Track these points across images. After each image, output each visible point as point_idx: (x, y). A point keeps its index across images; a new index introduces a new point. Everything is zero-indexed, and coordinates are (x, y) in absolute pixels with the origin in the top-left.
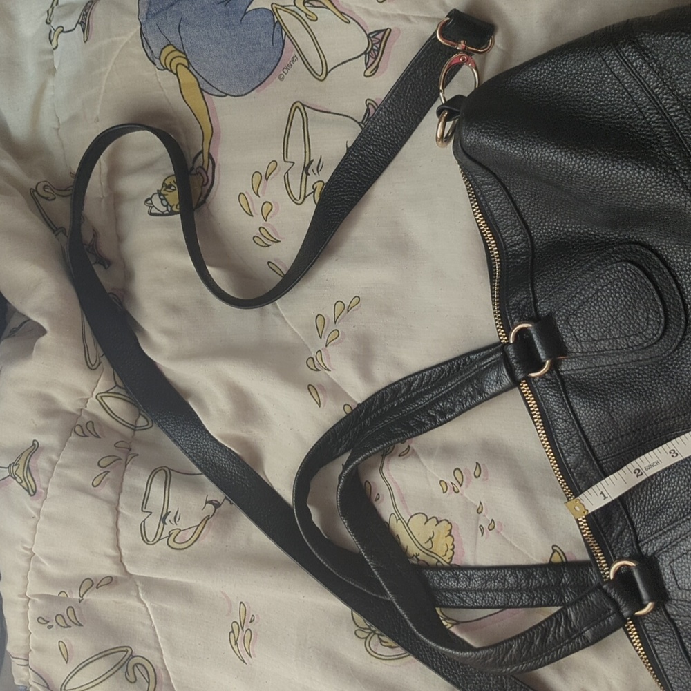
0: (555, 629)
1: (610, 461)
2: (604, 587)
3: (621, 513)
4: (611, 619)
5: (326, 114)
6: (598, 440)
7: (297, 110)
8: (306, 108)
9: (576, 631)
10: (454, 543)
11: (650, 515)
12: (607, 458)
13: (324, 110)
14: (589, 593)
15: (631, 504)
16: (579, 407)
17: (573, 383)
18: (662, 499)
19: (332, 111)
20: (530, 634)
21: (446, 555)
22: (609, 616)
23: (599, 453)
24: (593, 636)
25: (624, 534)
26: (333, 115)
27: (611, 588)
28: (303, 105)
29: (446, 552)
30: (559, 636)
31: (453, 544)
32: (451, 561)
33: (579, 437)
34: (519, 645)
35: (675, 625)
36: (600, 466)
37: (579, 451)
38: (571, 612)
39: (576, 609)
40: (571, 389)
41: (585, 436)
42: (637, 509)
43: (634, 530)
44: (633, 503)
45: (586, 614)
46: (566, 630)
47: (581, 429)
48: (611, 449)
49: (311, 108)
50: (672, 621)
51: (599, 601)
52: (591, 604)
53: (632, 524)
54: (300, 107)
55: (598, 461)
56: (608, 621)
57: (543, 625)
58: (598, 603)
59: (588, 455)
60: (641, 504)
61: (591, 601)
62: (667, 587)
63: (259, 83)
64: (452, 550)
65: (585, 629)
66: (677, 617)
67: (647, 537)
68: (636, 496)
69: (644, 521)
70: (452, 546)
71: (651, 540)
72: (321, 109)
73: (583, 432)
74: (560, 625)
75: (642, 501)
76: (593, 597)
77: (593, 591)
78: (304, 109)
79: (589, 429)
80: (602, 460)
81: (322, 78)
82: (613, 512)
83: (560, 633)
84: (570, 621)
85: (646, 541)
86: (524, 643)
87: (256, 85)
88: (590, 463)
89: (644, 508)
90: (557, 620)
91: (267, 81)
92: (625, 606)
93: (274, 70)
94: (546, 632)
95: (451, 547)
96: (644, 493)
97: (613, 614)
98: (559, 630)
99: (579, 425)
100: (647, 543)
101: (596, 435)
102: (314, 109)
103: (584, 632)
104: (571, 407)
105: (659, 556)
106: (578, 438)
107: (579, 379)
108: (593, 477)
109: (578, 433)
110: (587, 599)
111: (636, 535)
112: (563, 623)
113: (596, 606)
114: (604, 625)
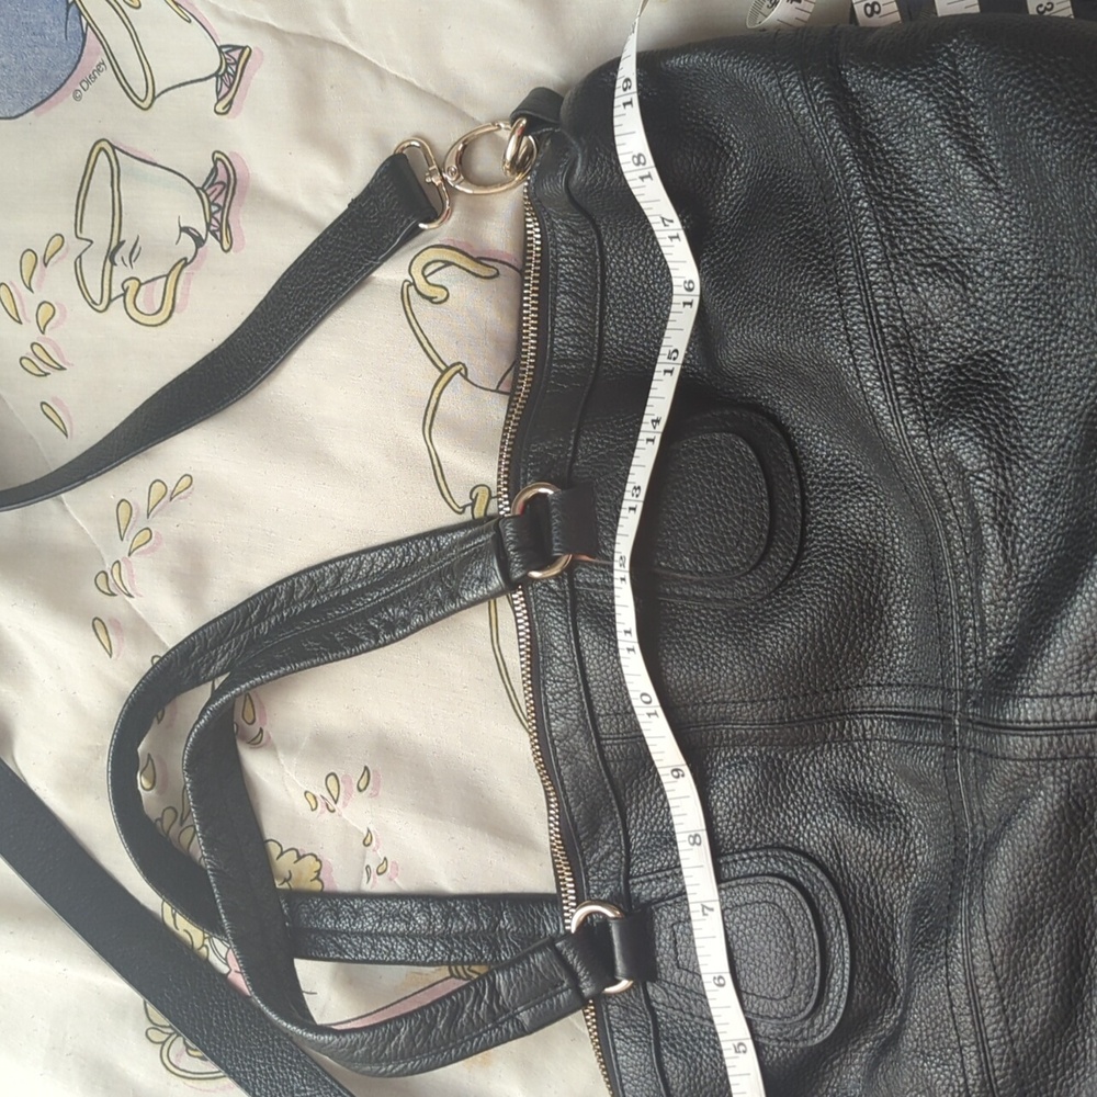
0: (473, 1005)
1: (618, 745)
2: (559, 944)
4: (564, 997)
5: (150, 166)
6: (607, 706)
7: (102, 154)
8: (117, 151)
9: (507, 1011)
12: (614, 739)
13: (147, 159)
14: (533, 952)
15: (634, 815)
16: (590, 647)
17: (591, 606)
19: (159, 163)
20: (431, 1012)
22: (561, 992)
23: (604, 728)
24: (531, 1021)
25: (612, 858)
26: (160, 169)
27: (569, 948)
28: (113, 147)
30: (478, 1016)
33: (580, 694)
34: (411, 1029)
35: (654, 1017)
36: (600, 747)
37: (574, 717)
38: (501, 979)
39: (509, 976)
40: (584, 616)
41: (588, 696)
42: (641, 825)
43: (628, 858)
44: (637, 815)
45: (523, 986)
46: (490, 1007)
47: (586, 683)
48: (624, 726)
49: (127, 154)
50: (652, 1010)
51: (547, 965)
52: (533, 970)
53: (628, 845)
54: (106, 148)
55: (599, 739)
56: (558, 1000)
57: (454, 998)
58: (545, 971)
59: (586, 726)
60: (649, 819)
61: (534, 966)
62: (658, 959)
63: (40, 100)
65: (519, 1009)
66: (661, 1007)
67: (645, 874)
68: (645, 804)
69: (647, 847)
71: (650, 881)
72: (142, 157)
73: (587, 690)
74: (481, 999)
75: (653, 815)
76: (539, 958)
77: (540, 949)
78: (114, 153)
79: (598, 687)
80: (606, 739)
81: (145, 105)
82: (604, 820)
83: (480, 1013)
84: (498, 994)
85: (642, 879)
86: (420, 1027)
87: (35, 103)
88: (586, 739)
89: (652, 827)
90: (477, 991)
91: (52, 99)
92: (587, 980)
93: (65, 81)
94: (457, 1010)
96: (660, 804)
97: (566, 990)
98: (479, 1008)
99: (584, 675)
100: (643, 883)
101: (607, 698)
102: (132, 156)
103: (518, 1013)
104: (578, 645)
105: (657, 909)
106: (576, 697)
107: (601, 602)
108: (584, 761)
109: (578, 688)
110: (529, 963)
111: (628, 866)
112: (486, 997)
113: (542, 977)
114: (551, 1006)
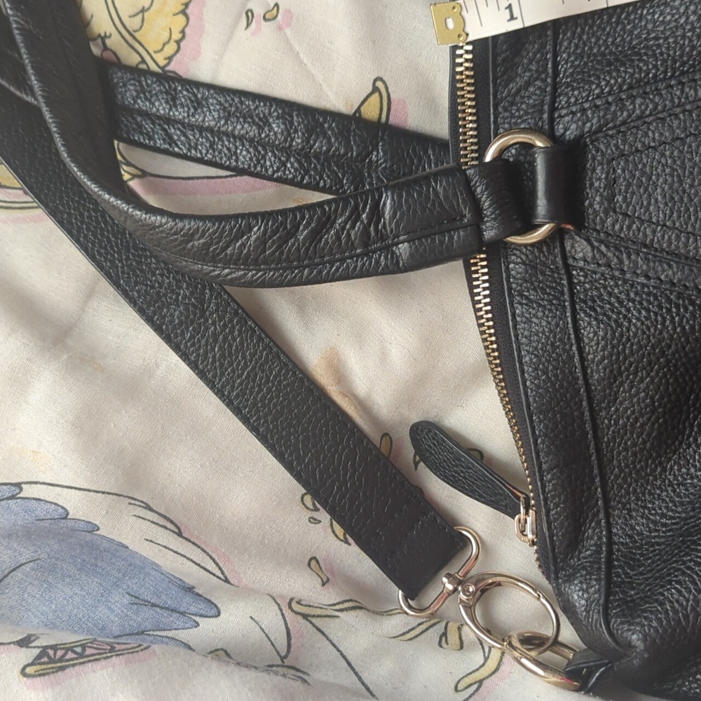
0: (346, 222)
2: (471, 172)
3: (543, 46)
4: (459, 236)
9: (383, 238)
10: (187, 30)
11: (599, 62)
18: (639, 36)
20: (295, 217)
21: (162, 49)
24: (411, 255)
27: (481, 178)
29: (164, 45)
30: (349, 235)
31: (183, 32)
32: (168, 64)
34: (265, 231)
38: (388, 200)
39: (400, 197)
45: (415, 211)
46: (366, 229)
51: (450, 193)
52: (432, 196)
56: (451, 238)
58: (446, 197)
61: (435, 190)
64: (178, 42)
65: (401, 238)
70: (180, 35)
74: (358, 218)
83: (353, 233)
84: (381, 216)
86: (277, 231)
90: (356, 206)
92: (494, 219)
94: (326, 222)
95: (176, 36)
97: (465, 227)
98: (353, 227)
103: (397, 244)
110: (429, 186)
111: (555, 96)
112: (364, 216)
113: (441, 204)
114: (442, 243)
